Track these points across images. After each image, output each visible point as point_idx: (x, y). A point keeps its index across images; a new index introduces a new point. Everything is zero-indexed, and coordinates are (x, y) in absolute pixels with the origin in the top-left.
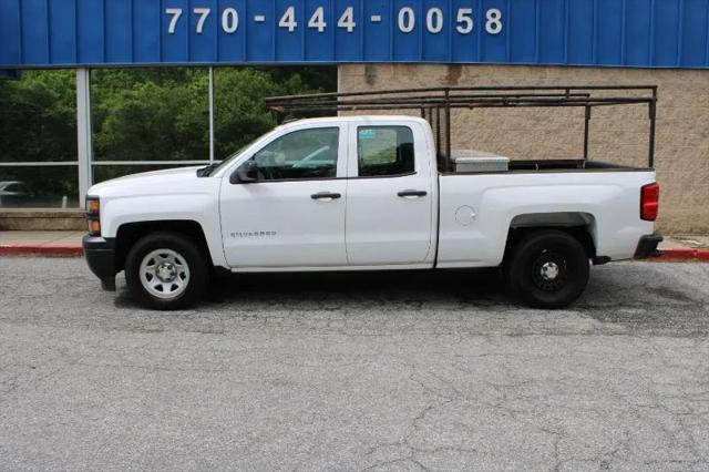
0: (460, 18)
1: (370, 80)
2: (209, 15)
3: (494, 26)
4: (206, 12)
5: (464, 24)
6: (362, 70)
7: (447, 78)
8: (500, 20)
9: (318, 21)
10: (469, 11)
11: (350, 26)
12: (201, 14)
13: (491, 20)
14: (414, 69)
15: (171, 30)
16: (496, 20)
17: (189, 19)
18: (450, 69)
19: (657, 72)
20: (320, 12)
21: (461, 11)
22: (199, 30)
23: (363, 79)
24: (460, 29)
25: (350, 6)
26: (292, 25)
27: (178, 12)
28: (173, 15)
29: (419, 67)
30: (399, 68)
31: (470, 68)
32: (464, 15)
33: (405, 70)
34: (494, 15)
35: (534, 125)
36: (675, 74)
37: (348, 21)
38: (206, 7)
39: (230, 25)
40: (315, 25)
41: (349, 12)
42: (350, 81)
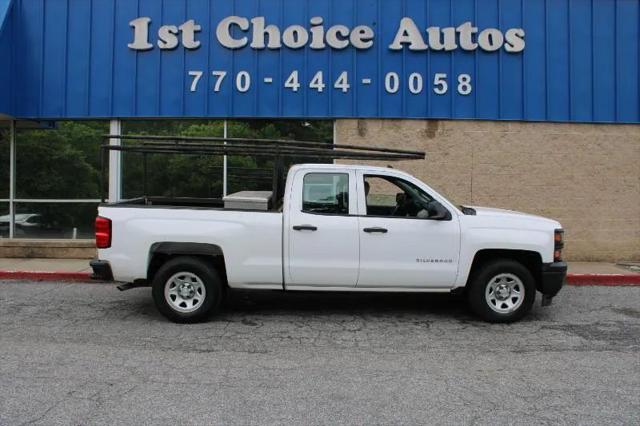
0: (437, 82)
1: (361, 133)
2: (225, 77)
3: (465, 88)
4: (223, 74)
5: (440, 87)
6: (354, 123)
7: (426, 132)
8: (470, 83)
9: (318, 82)
10: (444, 76)
11: (345, 87)
12: (219, 76)
13: (462, 83)
14: (398, 123)
15: (193, 88)
16: (466, 83)
17: (208, 80)
18: (429, 125)
19: (601, 126)
20: (319, 76)
21: (438, 76)
22: (217, 89)
23: (355, 132)
24: (437, 90)
25: (345, 70)
26: (295, 86)
27: (199, 74)
28: (194, 76)
29: (403, 122)
30: (386, 123)
31: (446, 122)
32: (440, 79)
33: (390, 123)
34: (464, 79)
35: (500, 171)
36: (614, 127)
37: (343, 83)
38: (222, 70)
39: (243, 85)
40: (315, 86)
41: (344, 76)
42: (344, 134)
